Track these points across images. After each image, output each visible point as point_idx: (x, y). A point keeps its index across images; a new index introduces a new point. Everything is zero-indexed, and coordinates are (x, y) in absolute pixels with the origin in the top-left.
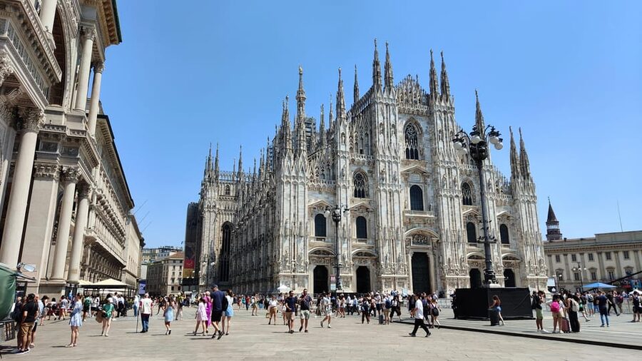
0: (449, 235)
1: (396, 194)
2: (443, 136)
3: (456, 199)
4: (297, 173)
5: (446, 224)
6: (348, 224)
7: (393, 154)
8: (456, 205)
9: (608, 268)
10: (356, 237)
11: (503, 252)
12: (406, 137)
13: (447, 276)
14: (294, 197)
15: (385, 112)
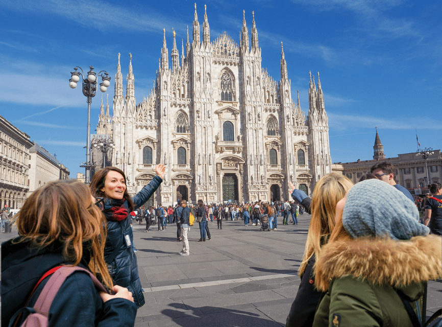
0: (253, 159)
1: (210, 129)
2: (250, 81)
3: (260, 131)
4: (127, 113)
5: (251, 150)
6: (170, 153)
7: (208, 96)
8: (260, 136)
9: (406, 180)
10: (177, 164)
11: (297, 171)
12: (222, 83)
13: (249, 191)
14: (124, 134)
15: (202, 63)
